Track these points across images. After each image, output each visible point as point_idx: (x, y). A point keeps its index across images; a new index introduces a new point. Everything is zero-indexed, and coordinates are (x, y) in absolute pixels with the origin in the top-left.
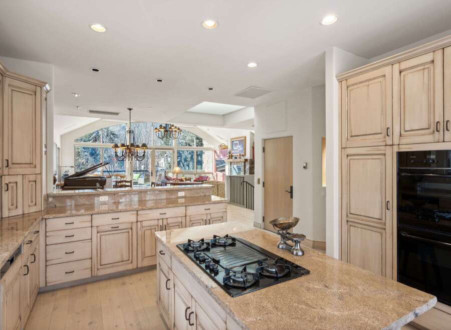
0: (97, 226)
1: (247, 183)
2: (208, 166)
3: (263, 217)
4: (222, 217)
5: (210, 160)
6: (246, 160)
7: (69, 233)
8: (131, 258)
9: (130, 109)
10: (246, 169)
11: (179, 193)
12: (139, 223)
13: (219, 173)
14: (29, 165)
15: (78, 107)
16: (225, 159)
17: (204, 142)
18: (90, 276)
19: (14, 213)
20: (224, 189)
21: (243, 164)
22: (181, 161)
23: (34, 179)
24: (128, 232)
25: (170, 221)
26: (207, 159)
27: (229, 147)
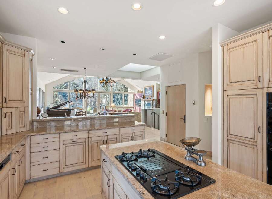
0: (63, 141)
1: (155, 113)
2: (131, 103)
3: (166, 135)
4: (142, 135)
5: (132, 99)
6: (154, 100)
7: (45, 145)
8: (84, 161)
9: (85, 68)
10: (153, 105)
11: (115, 119)
12: (90, 139)
13: (137, 107)
14: (20, 101)
15: (54, 67)
16: (141, 99)
17: (129, 89)
18: (59, 172)
19: (10, 132)
20: (141, 117)
21: (152, 102)
22: (115, 100)
23: (23, 110)
24: (83, 144)
25: (109, 137)
26: (130, 99)
27: (144, 92)
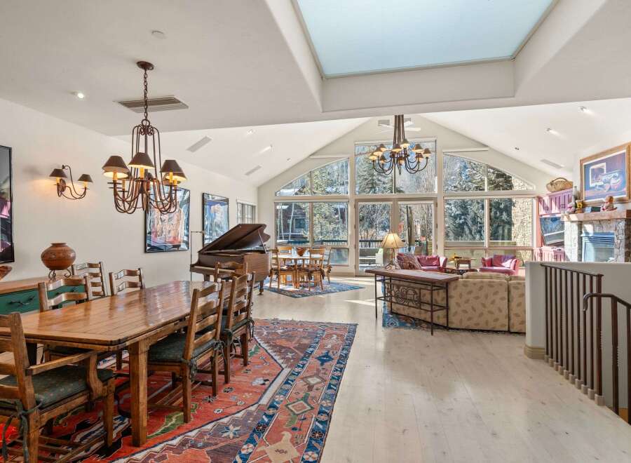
1: (615, 300)
2: (525, 232)
5: (528, 218)
13: (549, 248)
16: (565, 214)
17: (516, 183)
21: (622, 226)
22: (465, 223)
26: (520, 219)
27: (577, 184)
